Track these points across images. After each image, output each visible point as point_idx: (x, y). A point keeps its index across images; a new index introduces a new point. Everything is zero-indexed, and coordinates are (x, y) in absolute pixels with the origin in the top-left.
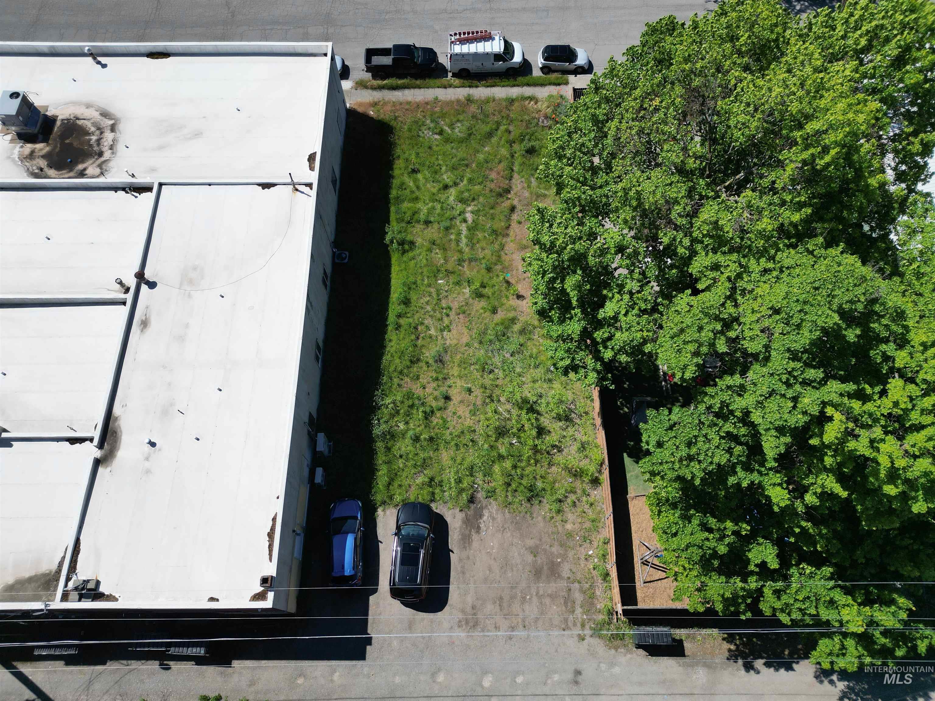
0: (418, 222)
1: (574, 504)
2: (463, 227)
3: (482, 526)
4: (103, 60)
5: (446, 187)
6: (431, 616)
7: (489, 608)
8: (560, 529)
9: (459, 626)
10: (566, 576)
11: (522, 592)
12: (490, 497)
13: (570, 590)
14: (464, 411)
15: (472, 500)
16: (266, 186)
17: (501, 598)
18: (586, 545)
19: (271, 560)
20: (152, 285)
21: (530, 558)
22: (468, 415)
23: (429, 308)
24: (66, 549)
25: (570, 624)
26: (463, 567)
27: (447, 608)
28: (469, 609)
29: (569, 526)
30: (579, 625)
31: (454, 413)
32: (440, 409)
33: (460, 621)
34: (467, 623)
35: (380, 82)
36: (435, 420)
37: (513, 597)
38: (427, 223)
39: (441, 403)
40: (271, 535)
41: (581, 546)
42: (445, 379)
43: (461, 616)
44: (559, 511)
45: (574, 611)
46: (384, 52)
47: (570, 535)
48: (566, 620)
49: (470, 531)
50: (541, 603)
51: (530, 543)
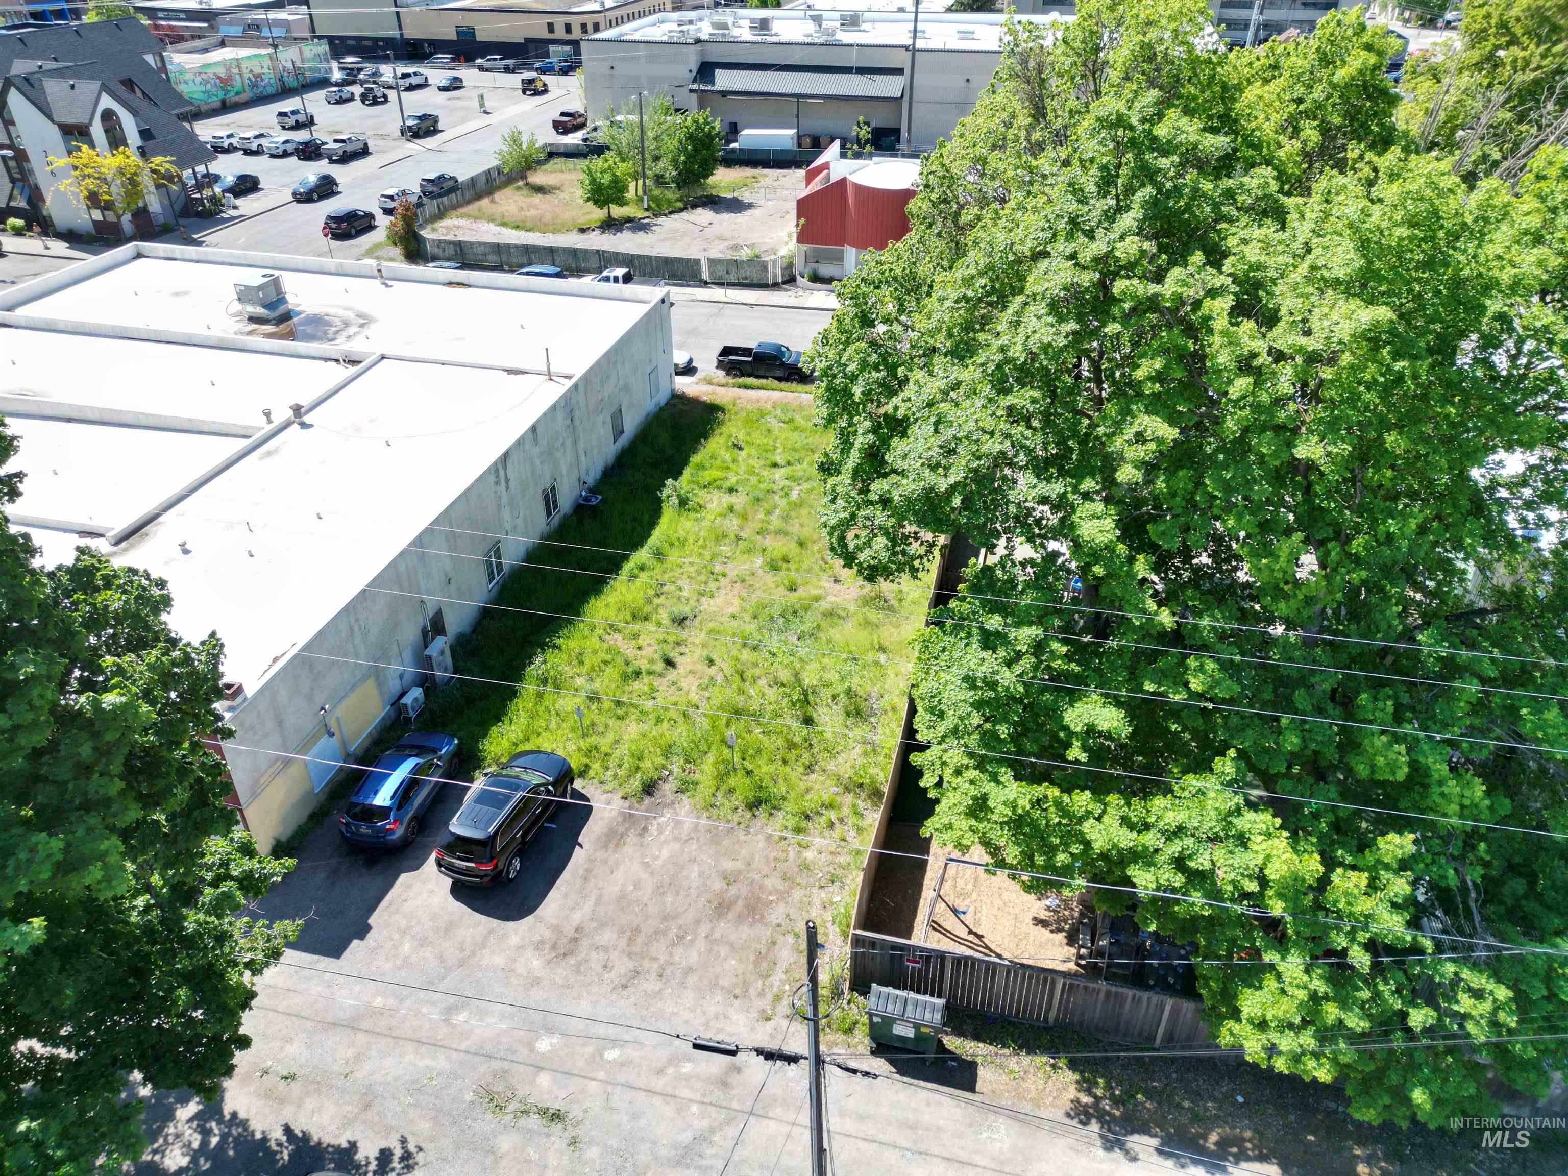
0: (719, 488)
1: (831, 825)
2: (783, 503)
3: (653, 829)
5: (775, 465)
6: (494, 923)
7: (607, 937)
8: (792, 855)
9: (537, 949)
10: (775, 922)
11: (680, 927)
12: (682, 792)
13: (774, 943)
14: (691, 685)
15: (649, 789)
16: (510, 372)
17: (637, 930)
18: (835, 887)
20: (304, 425)
21: (718, 885)
22: (694, 688)
23: (691, 569)
25: (752, 992)
26: (589, 871)
27: (529, 920)
28: (569, 931)
29: (809, 855)
30: (769, 997)
31: (674, 683)
32: (650, 673)
33: (542, 942)
34: (554, 947)
36: (637, 686)
37: (658, 933)
38: (731, 490)
39: (660, 666)
40: (276, 660)
41: (821, 887)
42: (678, 644)
43: (547, 934)
44: (798, 830)
45: (768, 976)
46: (745, 351)
47: (806, 867)
48: (746, 985)
49: (627, 830)
50: (710, 951)
51: (728, 865)
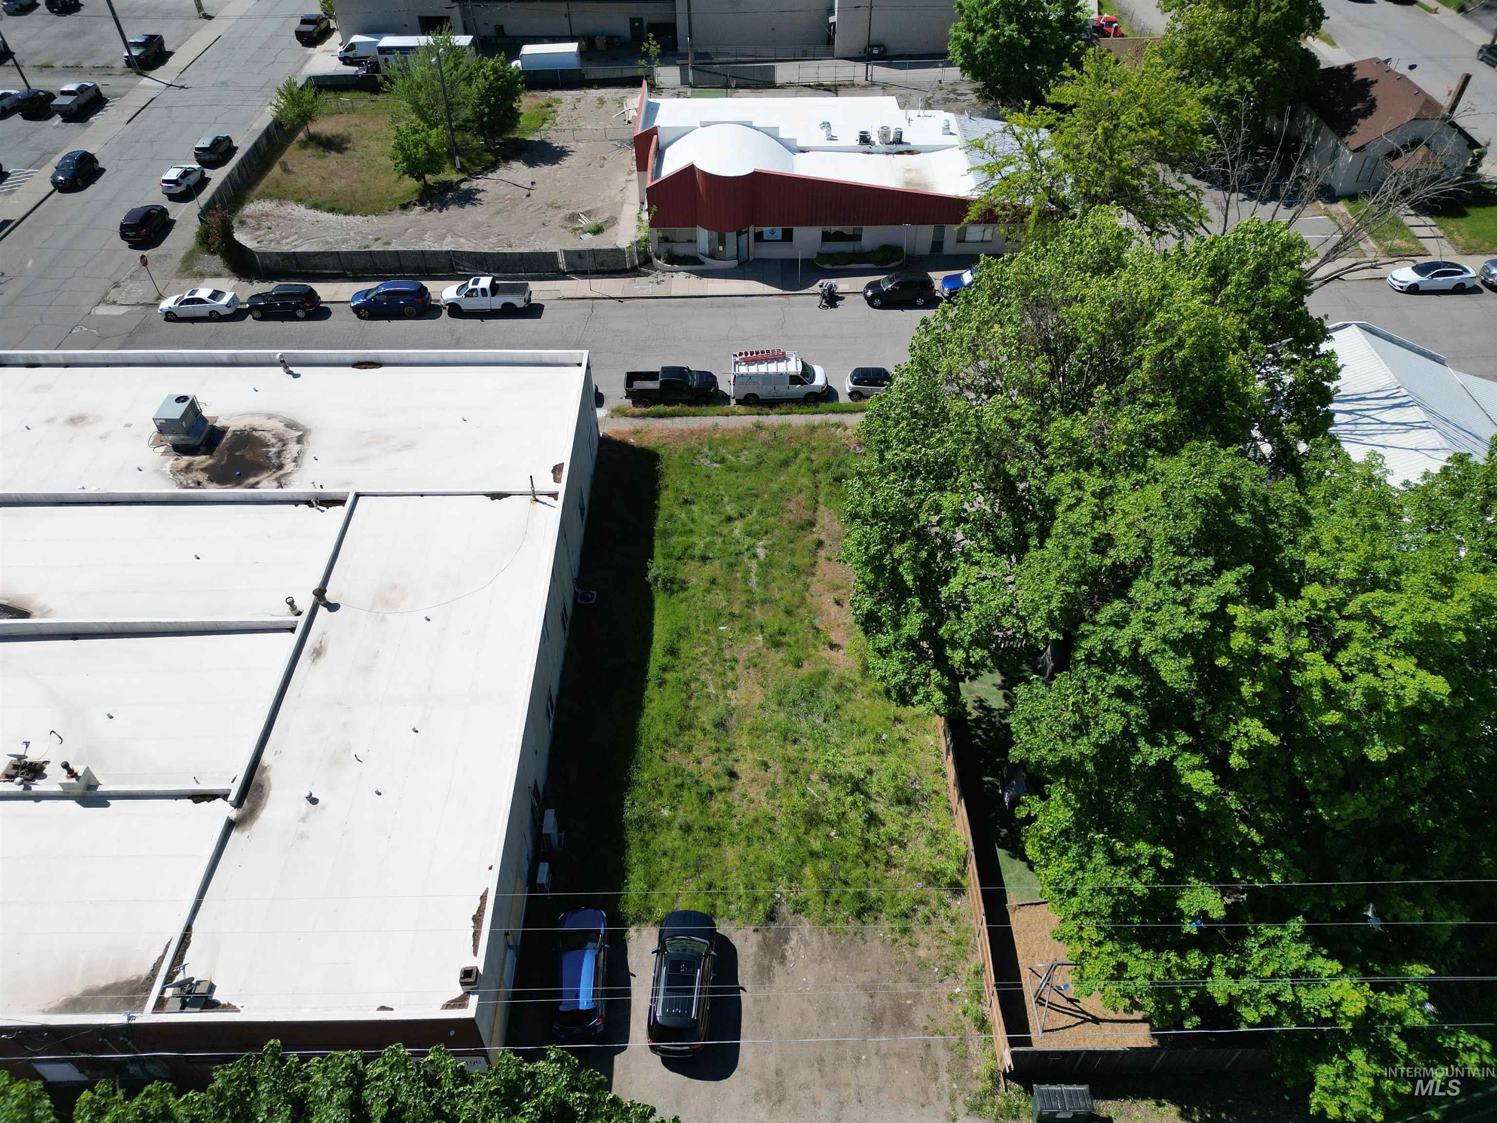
0: (692, 558)
1: (928, 921)
2: (753, 565)
3: (789, 954)
4: (295, 370)
5: (729, 519)
6: (713, 1083)
7: (804, 1074)
8: (908, 955)
9: (757, 1101)
10: (921, 1025)
11: (853, 1050)
12: (800, 911)
13: (929, 1046)
14: (757, 793)
15: (771, 916)
16: (496, 496)
17: (821, 1060)
18: (950, 980)
19: (475, 953)
20: (333, 607)
21: (865, 1000)
22: (763, 798)
23: (706, 660)
24: (168, 946)
25: (933, 1098)
26: (760, 1012)
27: (736, 1073)
28: (771, 1076)
29: (921, 952)
30: (946, 1098)
31: (744, 796)
32: (721, 790)
33: (757, 1094)
34: (769, 1097)
35: (643, 410)
36: (715, 805)
37: (840, 1058)
38: (704, 559)
39: (725, 781)
40: (477, 920)
41: (941, 981)
42: (729, 750)
43: (757, 1084)
44: (905, 931)
45: (936, 1079)
46: (651, 376)
47: (923, 965)
48: (925, 1092)
49: (771, 961)
50: (885, 1066)
51: (864, 978)
